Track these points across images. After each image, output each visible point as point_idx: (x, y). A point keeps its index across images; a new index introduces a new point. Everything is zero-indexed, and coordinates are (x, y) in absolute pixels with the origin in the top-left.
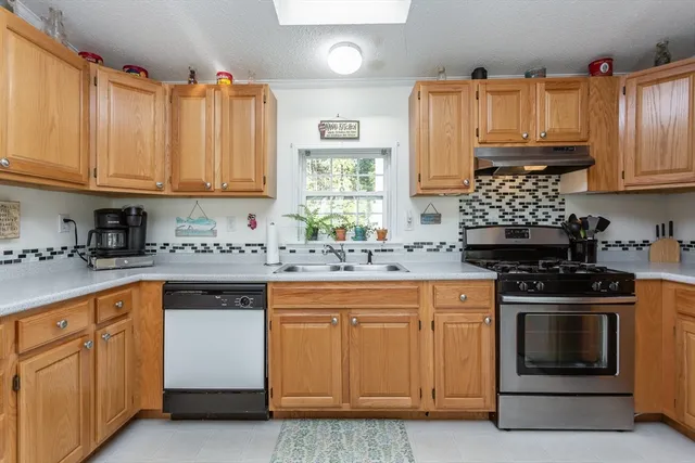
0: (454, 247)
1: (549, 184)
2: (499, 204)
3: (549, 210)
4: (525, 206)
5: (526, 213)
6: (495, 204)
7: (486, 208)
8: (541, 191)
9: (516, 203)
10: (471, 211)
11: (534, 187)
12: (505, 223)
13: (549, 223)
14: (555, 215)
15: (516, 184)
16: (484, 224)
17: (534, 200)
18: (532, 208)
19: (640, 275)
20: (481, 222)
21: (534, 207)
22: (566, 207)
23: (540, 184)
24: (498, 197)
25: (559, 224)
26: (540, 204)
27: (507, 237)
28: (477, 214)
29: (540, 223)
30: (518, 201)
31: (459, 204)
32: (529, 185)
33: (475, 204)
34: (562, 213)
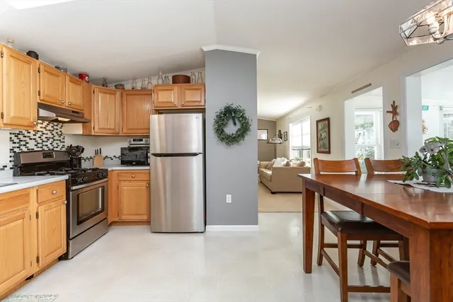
0: (6, 166)
1: (58, 128)
2: (34, 137)
3: (59, 142)
4: (48, 139)
5: (48, 144)
6: (33, 137)
7: (27, 139)
8: (55, 131)
9: (43, 137)
10: (18, 141)
11: (52, 129)
12: (38, 149)
13: (58, 149)
14: (61, 145)
15: (44, 126)
16: (26, 150)
17: (52, 136)
18: (51, 140)
19: (109, 169)
20: (24, 149)
21: (52, 140)
22: (66, 140)
23: (55, 127)
24: (34, 133)
25: (63, 149)
26: (55, 138)
27: (44, 157)
28: (22, 143)
29: (55, 149)
30: (45, 136)
31: (9, 136)
32: (49, 127)
33: (20, 136)
34: (63, 144)
